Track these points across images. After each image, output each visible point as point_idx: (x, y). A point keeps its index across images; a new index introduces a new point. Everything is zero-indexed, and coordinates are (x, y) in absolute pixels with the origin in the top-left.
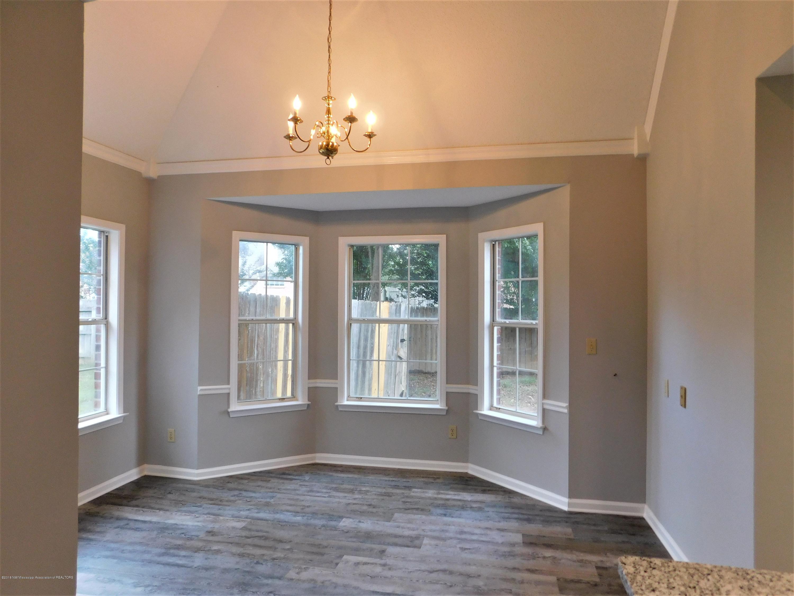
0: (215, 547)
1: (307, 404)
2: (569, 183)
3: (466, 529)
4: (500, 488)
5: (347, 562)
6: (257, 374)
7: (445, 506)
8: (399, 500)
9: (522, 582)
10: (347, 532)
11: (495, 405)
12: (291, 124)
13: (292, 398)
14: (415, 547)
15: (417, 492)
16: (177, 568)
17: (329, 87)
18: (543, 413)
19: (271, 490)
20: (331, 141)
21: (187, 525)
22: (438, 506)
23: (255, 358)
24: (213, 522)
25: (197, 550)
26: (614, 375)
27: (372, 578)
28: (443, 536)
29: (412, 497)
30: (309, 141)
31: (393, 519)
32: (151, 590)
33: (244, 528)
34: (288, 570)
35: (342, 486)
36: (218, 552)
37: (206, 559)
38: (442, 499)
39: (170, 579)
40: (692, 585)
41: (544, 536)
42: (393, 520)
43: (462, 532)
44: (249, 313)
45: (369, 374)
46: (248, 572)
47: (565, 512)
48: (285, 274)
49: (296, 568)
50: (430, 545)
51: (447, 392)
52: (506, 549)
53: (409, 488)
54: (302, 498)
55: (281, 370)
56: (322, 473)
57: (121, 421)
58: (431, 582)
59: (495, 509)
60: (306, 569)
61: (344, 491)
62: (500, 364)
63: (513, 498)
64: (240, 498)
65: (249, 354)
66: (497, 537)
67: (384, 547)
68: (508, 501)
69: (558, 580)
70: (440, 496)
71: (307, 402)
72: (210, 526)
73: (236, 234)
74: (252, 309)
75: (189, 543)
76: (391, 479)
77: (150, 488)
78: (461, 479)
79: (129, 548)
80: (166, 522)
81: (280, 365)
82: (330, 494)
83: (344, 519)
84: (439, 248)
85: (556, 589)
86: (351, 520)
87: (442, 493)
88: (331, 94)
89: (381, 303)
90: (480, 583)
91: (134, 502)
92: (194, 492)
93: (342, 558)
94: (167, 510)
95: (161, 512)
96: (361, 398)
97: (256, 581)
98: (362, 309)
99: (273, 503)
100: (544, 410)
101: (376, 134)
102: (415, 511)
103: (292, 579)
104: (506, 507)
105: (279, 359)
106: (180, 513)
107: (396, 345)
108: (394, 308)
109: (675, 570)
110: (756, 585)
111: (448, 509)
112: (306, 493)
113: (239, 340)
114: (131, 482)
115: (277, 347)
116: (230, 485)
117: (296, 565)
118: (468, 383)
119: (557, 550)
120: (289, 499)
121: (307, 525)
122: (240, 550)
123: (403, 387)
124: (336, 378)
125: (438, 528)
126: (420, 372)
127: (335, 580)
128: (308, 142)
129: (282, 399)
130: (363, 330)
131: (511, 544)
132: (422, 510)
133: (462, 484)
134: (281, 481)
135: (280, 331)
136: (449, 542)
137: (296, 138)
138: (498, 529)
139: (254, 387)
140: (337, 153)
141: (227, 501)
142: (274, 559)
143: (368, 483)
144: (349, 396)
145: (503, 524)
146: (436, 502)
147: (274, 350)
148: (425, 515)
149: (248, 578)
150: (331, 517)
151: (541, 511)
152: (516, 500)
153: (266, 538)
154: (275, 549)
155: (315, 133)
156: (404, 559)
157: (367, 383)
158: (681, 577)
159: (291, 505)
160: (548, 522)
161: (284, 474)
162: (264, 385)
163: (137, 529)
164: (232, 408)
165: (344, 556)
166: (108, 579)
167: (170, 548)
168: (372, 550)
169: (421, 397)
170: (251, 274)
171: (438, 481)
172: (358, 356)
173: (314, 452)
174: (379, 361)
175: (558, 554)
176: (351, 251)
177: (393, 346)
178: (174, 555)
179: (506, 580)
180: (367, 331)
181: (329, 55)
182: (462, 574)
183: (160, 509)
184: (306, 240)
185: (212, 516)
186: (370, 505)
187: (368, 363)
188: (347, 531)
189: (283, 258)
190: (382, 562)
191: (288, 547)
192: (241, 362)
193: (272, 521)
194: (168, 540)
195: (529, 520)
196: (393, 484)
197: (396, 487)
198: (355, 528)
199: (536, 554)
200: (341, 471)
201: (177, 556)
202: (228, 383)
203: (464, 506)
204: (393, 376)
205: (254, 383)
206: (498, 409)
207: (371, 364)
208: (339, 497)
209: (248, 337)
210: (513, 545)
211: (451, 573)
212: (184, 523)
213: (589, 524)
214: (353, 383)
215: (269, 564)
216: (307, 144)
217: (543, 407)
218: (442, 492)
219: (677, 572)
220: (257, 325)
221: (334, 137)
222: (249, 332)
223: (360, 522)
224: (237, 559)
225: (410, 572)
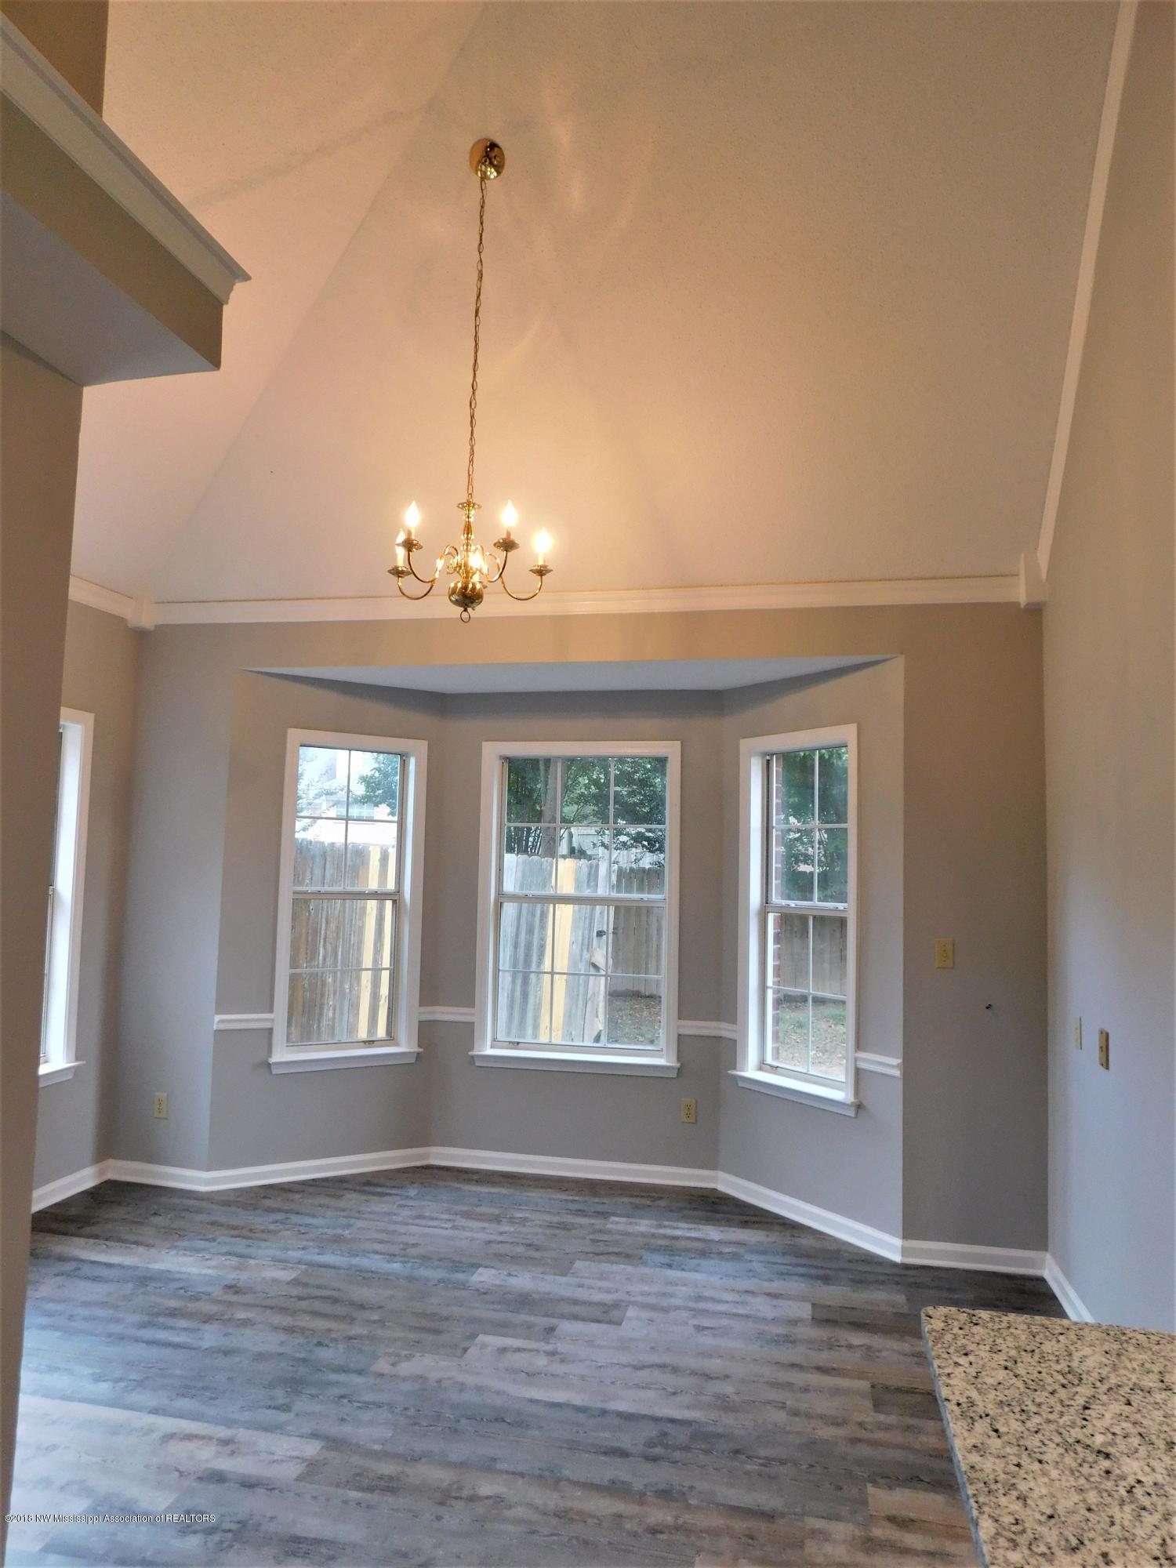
0: (241, 1315)
1: (414, 1052)
2: (902, 653)
3: (707, 1293)
4: (775, 1218)
5: (483, 1346)
6: (322, 995)
7: (669, 1250)
8: (585, 1238)
9: (806, 1390)
10: (485, 1294)
11: (769, 1060)
12: (401, 552)
13: (387, 1040)
14: (610, 1322)
15: (617, 1223)
16: (171, 1349)
17: (470, 487)
18: (855, 1077)
19: (344, 1214)
20: (472, 580)
21: (189, 1274)
22: (657, 1250)
23: (321, 962)
24: (237, 1268)
25: (208, 1319)
26: (987, 1008)
27: (529, 1376)
28: (665, 1305)
29: (609, 1232)
30: (432, 581)
31: (571, 1271)
32: (126, 1387)
33: (295, 1282)
34: (375, 1357)
35: (478, 1209)
36: (246, 1323)
37: (225, 1335)
38: (665, 1237)
39: (160, 1369)
40: (1029, 1348)
41: (853, 1308)
42: (573, 1273)
43: (699, 1298)
44: (312, 879)
45: (536, 996)
46: (304, 1360)
47: (894, 1265)
48: (378, 800)
49: (388, 1354)
50: (638, 1319)
51: (679, 1035)
52: (780, 1330)
53: (604, 1215)
54: (402, 1229)
55: (367, 987)
56: (440, 1183)
57: (70, 1077)
58: (637, 1386)
59: (763, 1258)
60: (408, 1357)
61: (482, 1217)
62: (779, 983)
63: (799, 1237)
64: (287, 1227)
65: (309, 955)
66: (763, 1307)
67: (554, 1321)
68: (790, 1242)
69: (873, 1386)
70: (662, 1231)
71: (416, 1049)
72: (231, 1276)
73: (294, 735)
74: (317, 871)
75: (192, 1306)
76: (571, 1198)
77: (120, 1204)
78: (703, 1200)
79: (83, 1312)
80: (151, 1266)
81: (366, 977)
82: (456, 1224)
83: (480, 1270)
84: (668, 765)
85: (868, 1404)
86: (493, 1271)
87: (665, 1227)
88: (474, 497)
89: (561, 861)
90: (728, 1389)
91: (88, 1230)
92: (202, 1213)
93: (476, 1338)
94: (153, 1246)
95: (141, 1249)
96: (518, 1043)
97: (317, 1376)
98: (523, 872)
99: (349, 1236)
100: (858, 1072)
101: (552, 568)
102: (613, 1258)
103: (382, 1375)
104: (784, 1254)
105: (364, 967)
106: (174, 1252)
107: (589, 942)
108: (585, 870)
109: (1009, 1327)
110: (1131, 1349)
111: (676, 1255)
112: (411, 1221)
113: (293, 927)
114: (83, 1192)
115: (360, 942)
116: (268, 1203)
117: (390, 1350)
118: (717, 1017)
119: (876, 1333)
120: (377, 1230)
121: (411, 1279)
122: (287, 1321)
123: (600, 1024)
124: (472, 1004)
125: (655, 1289)
126: (636, 995)
127: (460, 1377)
128: (430, 584)
129: (370, 1041)
130: (524, 912)
131: (789, 1321)
132: (627, 1257)
133: (707, 1211)
134: (364, 1197)
135: (368, 912)
136: (673, 1315)
137: (409, 574)
138: (769, 1295)
139: (316, 1018)
140: (481, 602)
141: (263, 1231)
142: (350, 1338)
143: (526, 1205)
144: (494, 1040)
145: (777, 1286)
146: (652, 1241)
147: (355, 947)
148: (633, 1265)
149: (302, 1370)
150: (456, 1266)
151: (850, 1261)
152: (806, 1242)
153: (335, 1301)
154: (352, 1320)
155: (444, 566)
156: (590, 1343)
157: (530, 1015)
158: (1016, 1337)
159: (381, 1242)
160: (860, 1282)
161: (369, 1183)
162: (334, 1014)
163: (96, 1279)
164: (275, 1058)
165: (478, 1335)
166: (47, 1366)
167: (158, 1314)
168: (530, 1326)
169: (636, 1044)
170: (311, 797)
171: (662, 1203)
172: (515, 964)
173: (426, 1143)
174: (552, 973)
175: (877, 1341)
176: (505, 768)
177: (582, 944)
178: (165, 1327)
179: (775, 1385)
180: (533, 915)
181: (472, 430)
182: (696, 1374)
183: (137, 1243)
184: (422, 746)
185: (236, 1259)
186: (529, 1245)
187: (533, 977)
188: (485, 1291)
189: (375, 769)
190: (549, 1347)
191: (376, 1317)
192: (294, 971)
193: (347, 1269)
194: (153, 1298)
195: (826, 1279)
196: (574, 1207)
197: (579, 1213)
198: (501, 1286)
199: (836, 1340)
200: (477, 1181)
201: (171, 1328)
202: (271, 1011)
203: (705, 1251)
204: (580, 1003)
205: (317, 1011)
206: (774, 1069)
207: (538, 979)
208: (472, 1230)
209: (308, 925)
210: (794, 1322)
211: (675, 1370)
212: (183, 1269)
213: (938, 1288)
214: (503, 1014)
215: (341, 1347)
216: (429, 585)
217: (856, 1065)
218: (667, 1223)
219: (1012, 1330)
220: (325, 901)
221: (478, 572)
222: (310, 914)
223: (510, 1275)
224: (283, 1337)
225: (600, 1367)
